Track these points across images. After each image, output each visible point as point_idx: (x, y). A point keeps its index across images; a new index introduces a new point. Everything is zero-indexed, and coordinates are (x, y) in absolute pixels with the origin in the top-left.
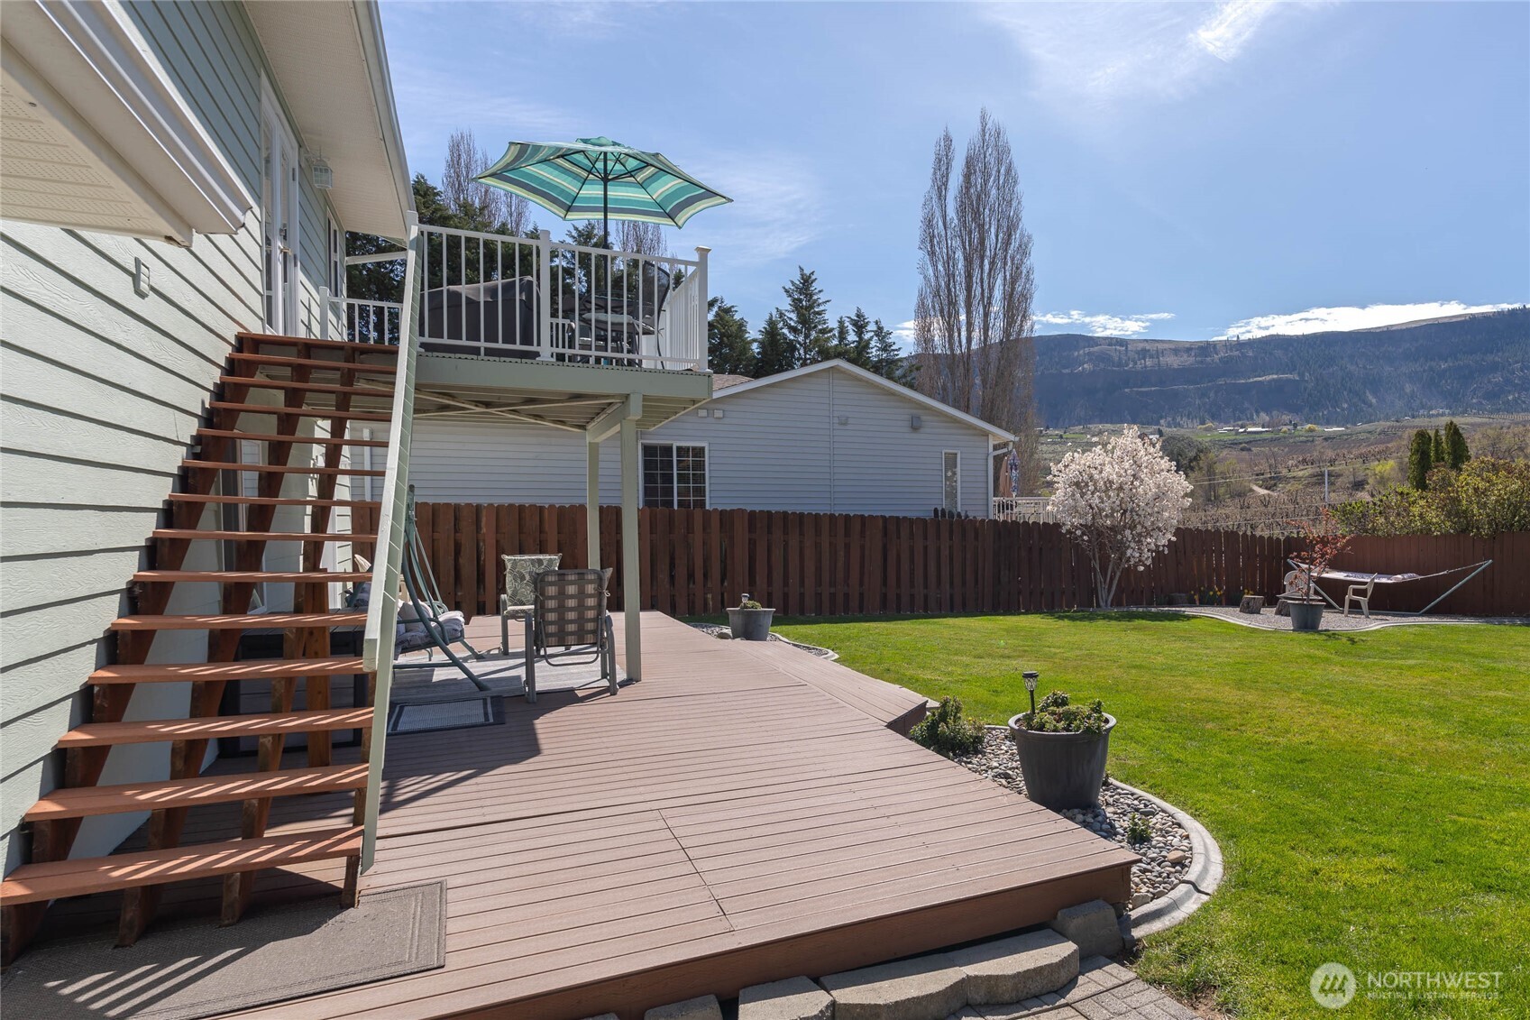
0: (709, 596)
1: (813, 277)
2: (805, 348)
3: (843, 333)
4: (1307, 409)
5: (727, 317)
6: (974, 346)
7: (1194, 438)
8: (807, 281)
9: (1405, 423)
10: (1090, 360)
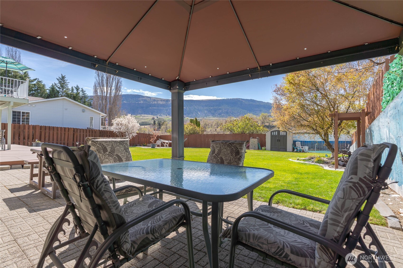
0: (29, 142)
1: (65, 77)
2: (62, 92)
3: (73, 90)
4: (187, 115)
5: (39, 83)
6: (108, 95)
7: (164, 119)
8: (63, 78)
9: (205, 118)
10: (142, 101)
